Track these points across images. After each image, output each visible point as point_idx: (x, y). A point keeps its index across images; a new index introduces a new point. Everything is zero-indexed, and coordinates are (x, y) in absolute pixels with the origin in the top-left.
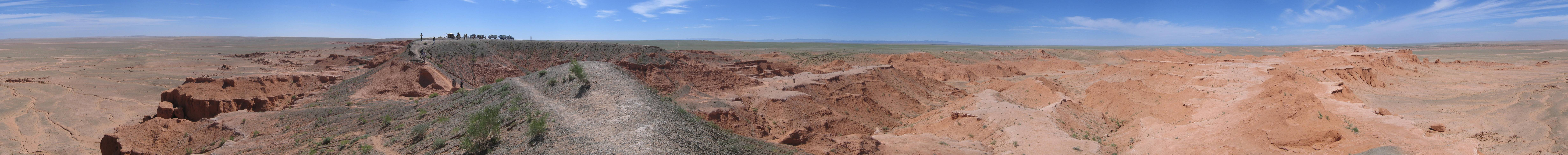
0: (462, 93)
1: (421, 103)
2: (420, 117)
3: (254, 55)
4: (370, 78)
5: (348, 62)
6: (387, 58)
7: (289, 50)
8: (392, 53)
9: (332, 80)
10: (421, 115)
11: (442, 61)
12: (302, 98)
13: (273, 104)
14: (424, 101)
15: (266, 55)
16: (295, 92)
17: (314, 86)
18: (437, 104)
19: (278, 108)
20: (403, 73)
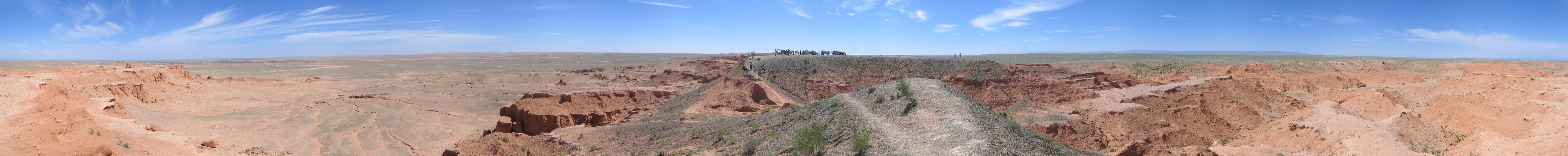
0: (794, 109)
1: (754, 118)
2: (752, 131)
3: (592, 70)
4: (704, 93)
5: (682, 77)
6: (722, 73)
7: (626, 66)
8: (726, 68)
9: (667, 94)
10: (753, 130)
11: (774, 77)
12: (638, 113)
13: (610, 119)
14: (757, 116)
15: (604, 71)
16: (631, 106)
17: (649, 100)
18: (769, 119)
19: (615, 123)
20: (737, 88)
